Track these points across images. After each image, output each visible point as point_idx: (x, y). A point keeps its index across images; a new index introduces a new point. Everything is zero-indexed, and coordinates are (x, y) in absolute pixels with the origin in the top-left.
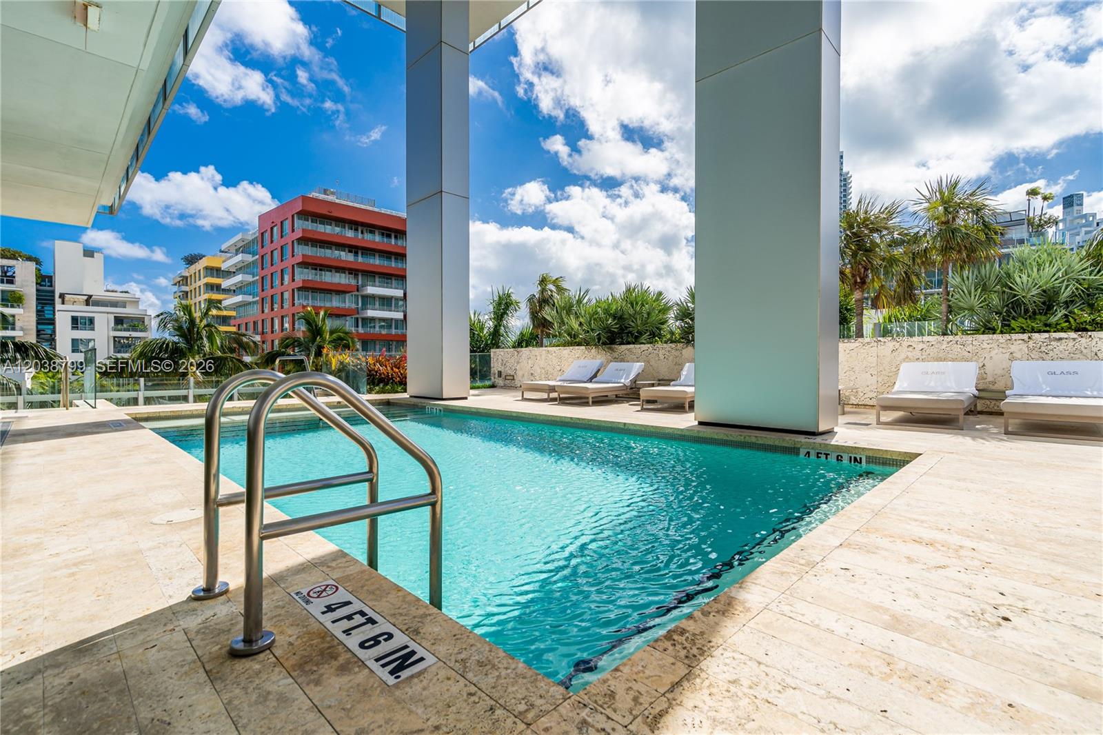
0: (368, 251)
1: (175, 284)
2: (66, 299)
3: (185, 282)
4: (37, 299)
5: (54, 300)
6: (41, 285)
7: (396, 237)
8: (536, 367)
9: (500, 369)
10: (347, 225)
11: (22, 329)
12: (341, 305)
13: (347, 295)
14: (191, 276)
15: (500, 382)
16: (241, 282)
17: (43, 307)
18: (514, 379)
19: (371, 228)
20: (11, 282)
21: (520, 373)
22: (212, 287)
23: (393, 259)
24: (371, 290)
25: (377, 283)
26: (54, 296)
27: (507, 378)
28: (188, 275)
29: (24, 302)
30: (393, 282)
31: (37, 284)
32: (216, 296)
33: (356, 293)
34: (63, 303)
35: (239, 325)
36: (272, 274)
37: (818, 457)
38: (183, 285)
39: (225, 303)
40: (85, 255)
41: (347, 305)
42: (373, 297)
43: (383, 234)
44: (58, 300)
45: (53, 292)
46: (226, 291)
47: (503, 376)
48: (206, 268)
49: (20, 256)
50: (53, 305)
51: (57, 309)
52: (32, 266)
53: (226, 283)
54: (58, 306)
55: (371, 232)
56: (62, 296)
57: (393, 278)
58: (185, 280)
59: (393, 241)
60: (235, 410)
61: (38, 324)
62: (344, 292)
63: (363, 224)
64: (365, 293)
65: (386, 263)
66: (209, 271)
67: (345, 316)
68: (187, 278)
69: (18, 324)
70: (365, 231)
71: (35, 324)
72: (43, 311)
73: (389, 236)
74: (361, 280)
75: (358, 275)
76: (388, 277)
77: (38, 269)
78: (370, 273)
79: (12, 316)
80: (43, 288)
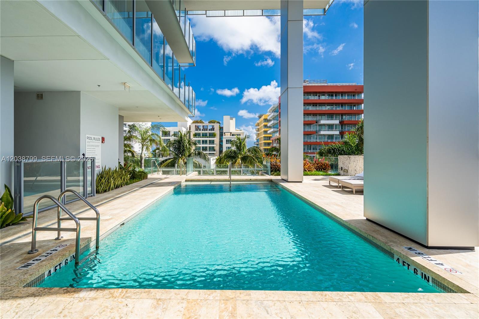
0: (322, 104)
2: (226, 134)
4: (219, 135)
5: (223, 135)
6: (221, 130)
7: (336, 95)
8: (357, 167)
9: (342, 166)
10: (312, 94)
11: (216, 144)
12: (309, 130)
13: (312, 125)
15: (342, 172)
16: (273, 123)
17: (220, 137)
18: (347, 172)
19: (323, 93)
21: (350, 169)
22: (266, 126)
24: (322, 122)
25: (326, 118)
26: (223, 133)
27: (345, 171)
28: (259, 122)
29: (217, 136)
30: (335, 117)
31: (219, 130)
32: (266, 129)
33: (316, 124)
35: (273, 140)
37: (404, 265)
38: (258, 126)
39: (268, 132)
41: (312, 130)
42: (324, 125)
43: (329, 95)
45: (223, 132)
46: (270, 127)
47: (343, 170)
49: (216, 122)
51: (223, 137)
52: (218, 125)
53: (269, 124)
55: (323, 95)
57: (334, 115)
58: (258, 124)
59: (334, 98)
60: (215, 180)
61: (220, 142)
62: (311, 124)
63: (319, 93)
64: (320, 123)
65: (331, 108)
66: (265, 120)
67: (311, 134)
69: (215, 143)
70: (320, 95)
73: (332, 96)
74: (318, 118)
75: (317, 116)
76: (330, 115)
77: (220, 126)
78: (322, 114)
79: (214, 140)
80: (221, 131)
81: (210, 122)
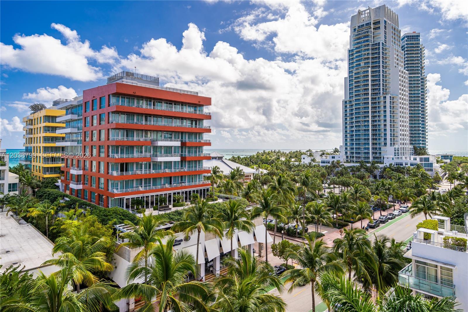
0: (158, 116)
10: (144, 99)
13: (144, 147)
14: (35, 119)
19: (160, 100)
24: (160, 144)
28: (33, 118)
38: (29, 125)
48: (45, 117)
57: (173, 134)
58: (31, 122)
64: (156, 145)
68: (32, 120)
76: (170, 133)
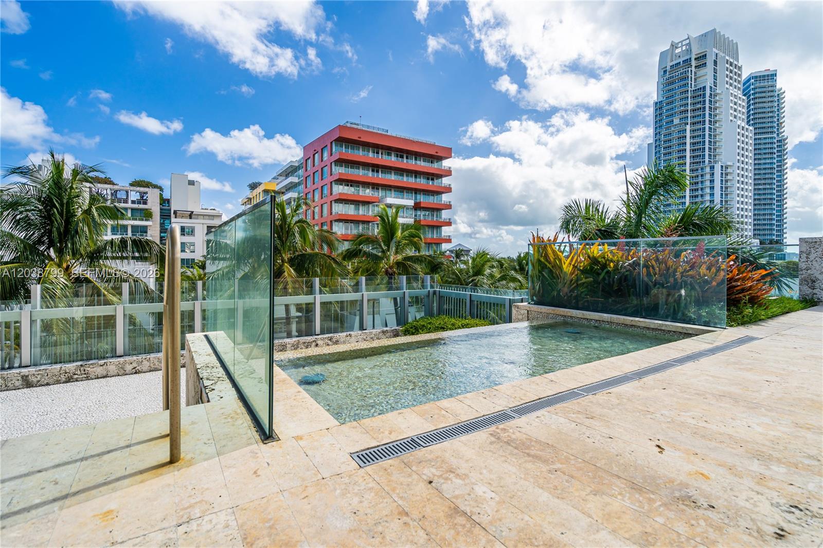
0: (387, 169)
1: (243, 205)
2: (178, 215)
3: (249, 202)
4: (161, 215)
5: (170, 216)
6: (164, 205)
7: (407, 157)
10: (371, 149)
11: (151, 236)
12: (366, 213)
13: (371, 206)
14: (254, 198)
16: (290, 198)
17: (164, 221)
19: (389, 150)
20: (145, 203)
23: (405, 175)
24: (389, 200)
25: (393, 195)
26: (170, 213)
28: (251, 197)
29: (153, 217)
30: (405, 194)
31: (160, 204)
33: (378, 204)
34: (176, 217)
36: (314, 191)
38: (248, 204)
40: (189, 184)
41: (370, 213)
42: (390, 205)
43: (397, 155)
44: (173, 215)
45: (170, 210)
48: (264, 191)
49: (151, 186)
50: (170, 219)
51: (172, 221)
52: (157, 191)
54: (173, 220)
55: (389, 153)
56: (175, 212)
57: (405, 191)
59: (405, 160)
61: (161, 232)
62: (369, 203)
63: (383, 147)
65: (400, 178)
66: (266, 193)
67: (369, 222)
68: (251, 199)
69: (149, 232)
70: (384, 153)
71: (159, 232)
72: (164, 224)
73: (402, 157)
74: (380, 193)
75: (378, 189)
76: (401, 190)
77: (161, 195)
78: (388, 187)
79: (146, 227)
80: (164, 207)
81: (136, 184)
